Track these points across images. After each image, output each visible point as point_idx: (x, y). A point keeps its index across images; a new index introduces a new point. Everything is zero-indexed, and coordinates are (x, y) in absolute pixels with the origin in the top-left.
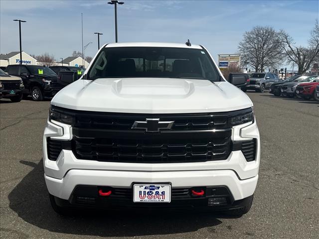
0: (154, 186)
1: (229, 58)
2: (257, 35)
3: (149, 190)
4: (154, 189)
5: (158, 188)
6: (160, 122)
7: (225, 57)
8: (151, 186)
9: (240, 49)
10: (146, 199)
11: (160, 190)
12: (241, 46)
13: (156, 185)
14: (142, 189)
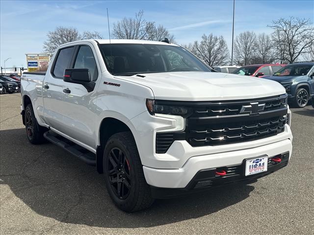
0: (258, 159)
1: (38, 58)
2: (61, 36)
3: (255, 163)
4: (258, 162)
5: (261, 160)
6: (259, 105)
7: (34, 57)
8: (257, 160)
9: (45, 49)
10: (253, 171)
11: (262, 163)
12: (46, 46)
13: (260, 159)
14: (251, 164)
